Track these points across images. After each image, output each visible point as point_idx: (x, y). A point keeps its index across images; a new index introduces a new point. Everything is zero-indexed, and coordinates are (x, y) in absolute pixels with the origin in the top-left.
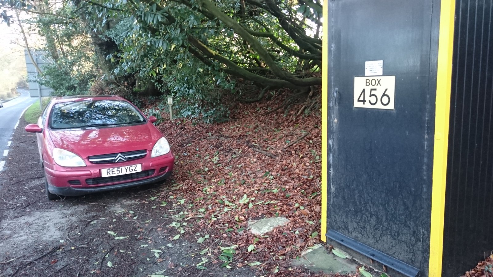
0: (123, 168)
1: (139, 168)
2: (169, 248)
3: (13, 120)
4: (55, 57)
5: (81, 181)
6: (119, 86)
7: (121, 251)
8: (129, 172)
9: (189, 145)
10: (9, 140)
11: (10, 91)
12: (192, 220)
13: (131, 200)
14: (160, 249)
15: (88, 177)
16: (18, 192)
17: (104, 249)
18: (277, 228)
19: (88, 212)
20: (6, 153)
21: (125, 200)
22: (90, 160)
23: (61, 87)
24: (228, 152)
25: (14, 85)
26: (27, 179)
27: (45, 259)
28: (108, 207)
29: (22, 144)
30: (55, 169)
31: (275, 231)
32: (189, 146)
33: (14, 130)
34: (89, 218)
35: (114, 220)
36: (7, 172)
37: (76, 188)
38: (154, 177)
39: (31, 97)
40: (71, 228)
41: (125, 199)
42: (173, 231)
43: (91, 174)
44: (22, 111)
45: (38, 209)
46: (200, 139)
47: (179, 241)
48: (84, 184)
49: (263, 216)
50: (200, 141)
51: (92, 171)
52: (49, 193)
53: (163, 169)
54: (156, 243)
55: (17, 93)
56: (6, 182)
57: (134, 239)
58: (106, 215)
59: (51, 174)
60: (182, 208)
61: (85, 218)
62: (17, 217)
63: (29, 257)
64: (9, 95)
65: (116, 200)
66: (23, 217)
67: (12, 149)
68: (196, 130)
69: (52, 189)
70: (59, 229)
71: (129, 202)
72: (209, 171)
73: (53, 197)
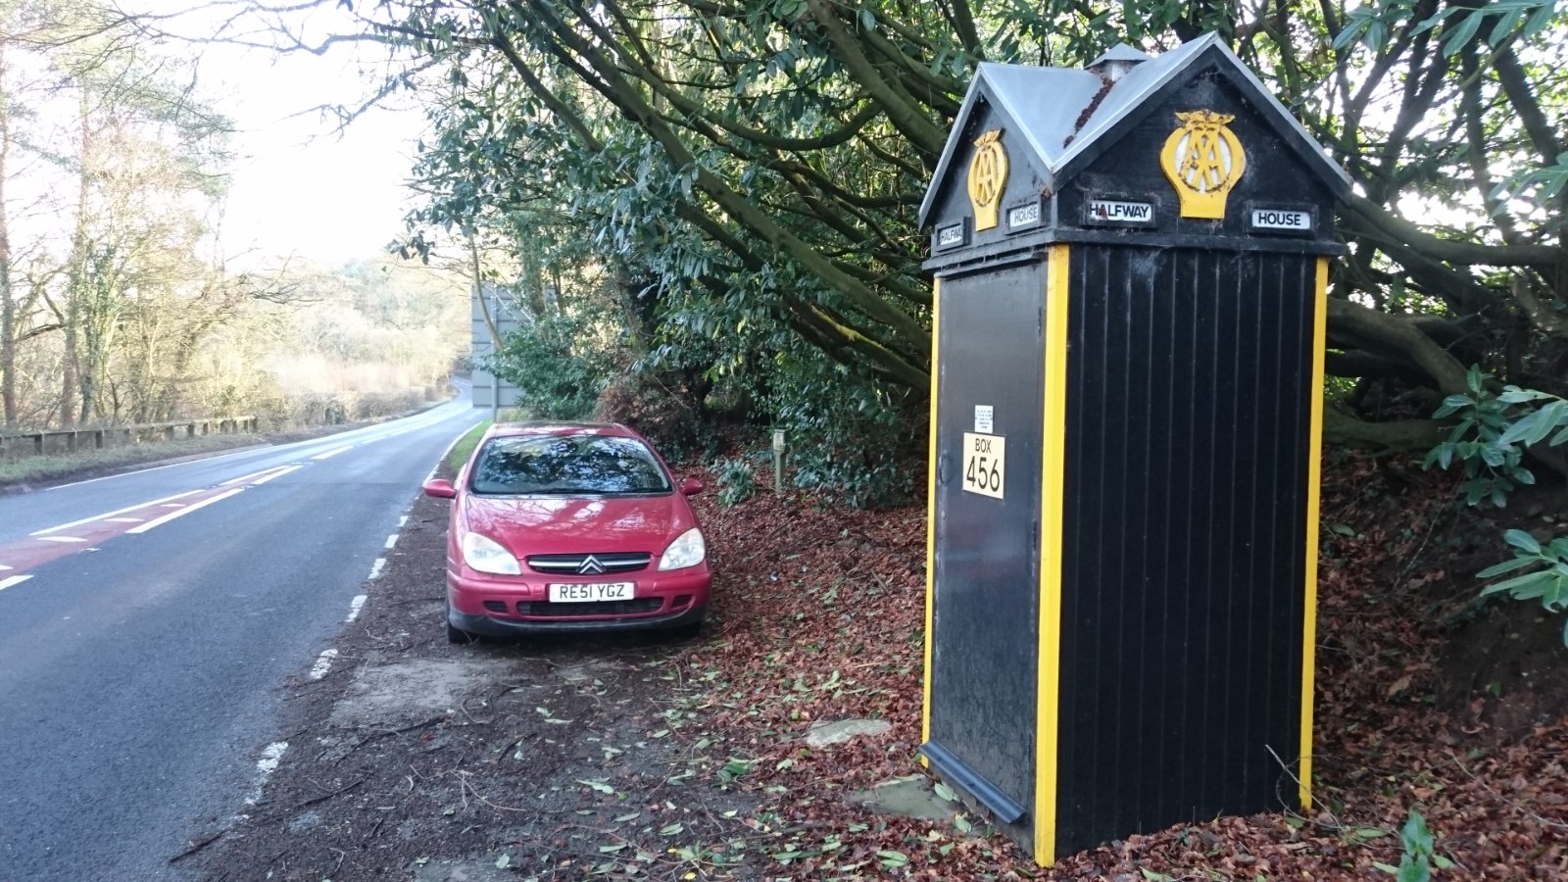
0: (595, 587)
1: (627, 591)
2: (636, 749)
3: (423, 465)
4: (538, 309)
5: (508, 604)
6: (667, 394)
7: (548, 741)
8: (605, 598)
9: (792, 557)
10: (405, 514)
11: (433, 385)
12: (709, 710)
13: (609, 661)
14: (620, 748)
15: (522, 598)
16: (396, 622)
17: (519, 733)
18: (858, 736)
19: (515, 671)
20: (391, 542)
21: (595, 661)
22: (532, 563)
23: (542, 387)
24: (863, 580)
25: (446, 368)
26: (421, 600)
27: (413, 733)
28: (557, 668)
29: (429, 524)
30: (463, 574)
31: (851, 742)
32: (790, 561)
33: (421, 488)
34: (514, 683)
35: (558, 692)
36: (385, 581)
37: (496, 619)
38: (659, 615)
39: (476, 406)
40: (474, 693)
41: (596, 657)
42: (661, 723)
43: (528, 593)
44: (451, 441)
45: (426, 655)
46: (820, 546)
47: (664, 740)
48: (513, 611)
49: (846, 716)
50: (818, 551)
51: (532, 587)
52: (450, 625)
53: (681, 600)
54: (618, 738)
55: (450, 389)
56: (379, 602)
57: (579, 727)
58: (546, 681)
59: (456, 584)
60: (707, 686)
61: (506, 681)
62: (384, 664)
63: (388, 726)
64: (429, 395)
65: (579, 658)
66: (395, 666)
67: (406, 535)
68: (820, 523)
69: (455, 617)
70: (452, 693)
71: (603, 665)
72: (804, 620)
73: (458, 637)
